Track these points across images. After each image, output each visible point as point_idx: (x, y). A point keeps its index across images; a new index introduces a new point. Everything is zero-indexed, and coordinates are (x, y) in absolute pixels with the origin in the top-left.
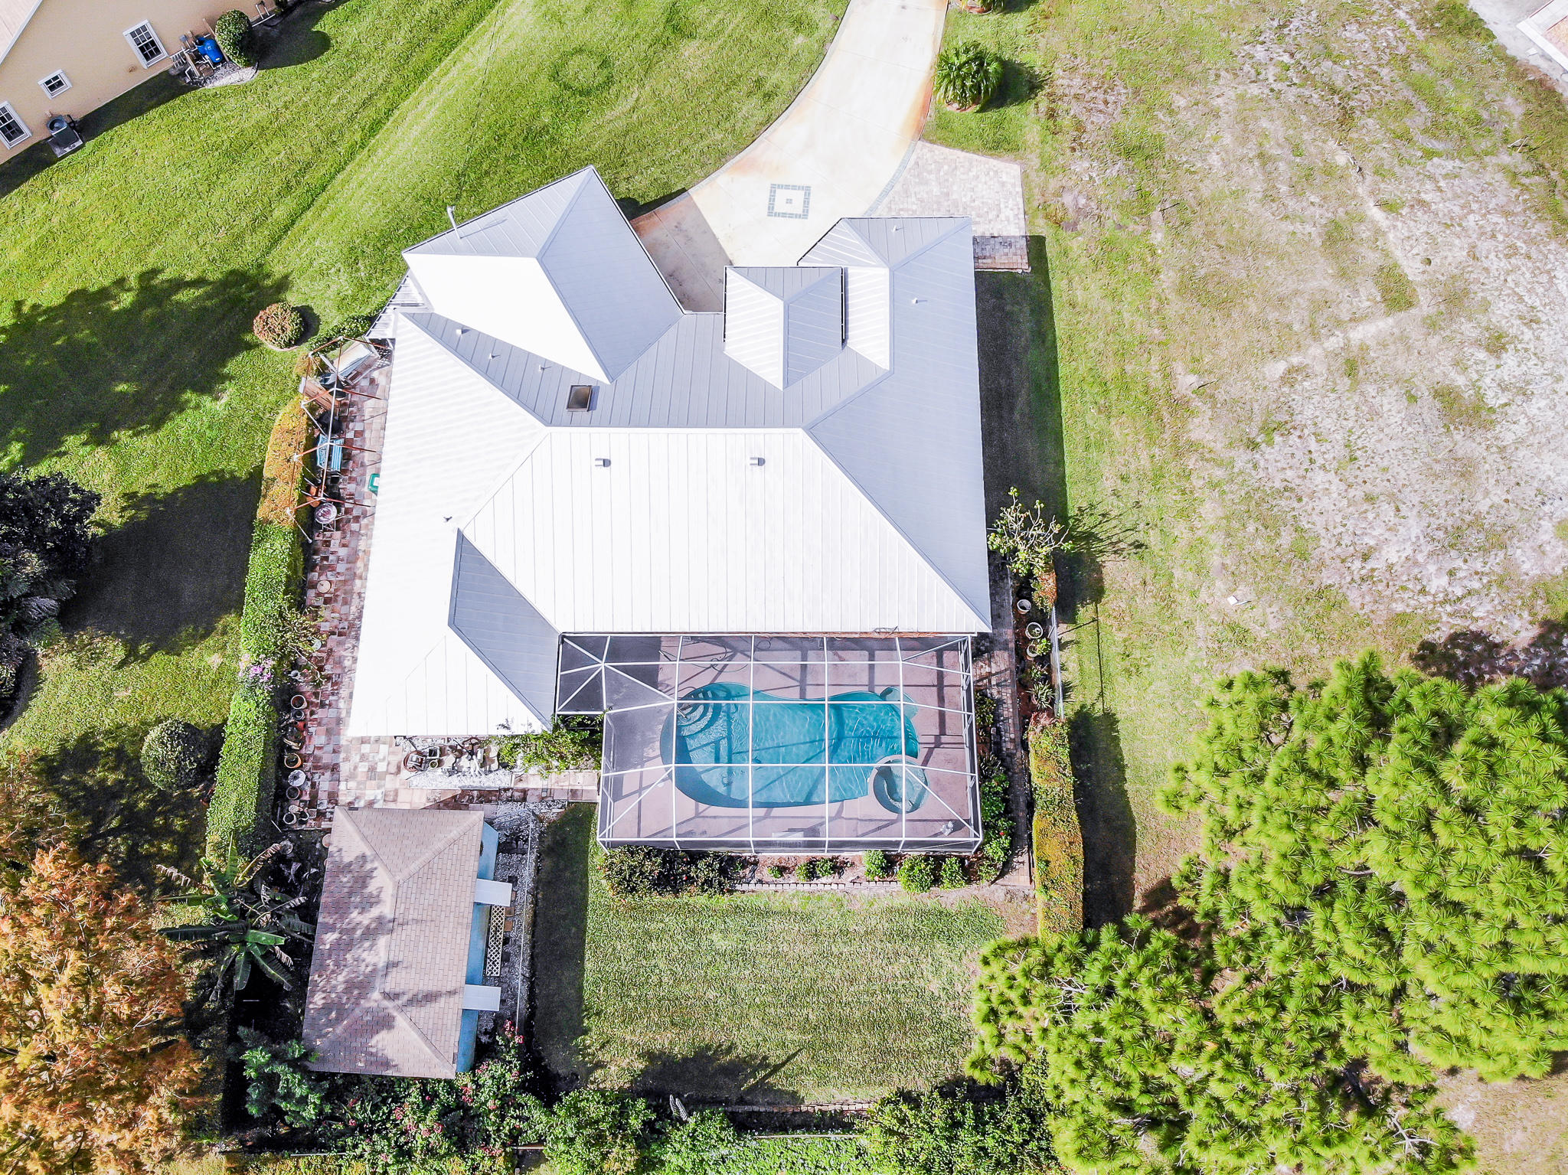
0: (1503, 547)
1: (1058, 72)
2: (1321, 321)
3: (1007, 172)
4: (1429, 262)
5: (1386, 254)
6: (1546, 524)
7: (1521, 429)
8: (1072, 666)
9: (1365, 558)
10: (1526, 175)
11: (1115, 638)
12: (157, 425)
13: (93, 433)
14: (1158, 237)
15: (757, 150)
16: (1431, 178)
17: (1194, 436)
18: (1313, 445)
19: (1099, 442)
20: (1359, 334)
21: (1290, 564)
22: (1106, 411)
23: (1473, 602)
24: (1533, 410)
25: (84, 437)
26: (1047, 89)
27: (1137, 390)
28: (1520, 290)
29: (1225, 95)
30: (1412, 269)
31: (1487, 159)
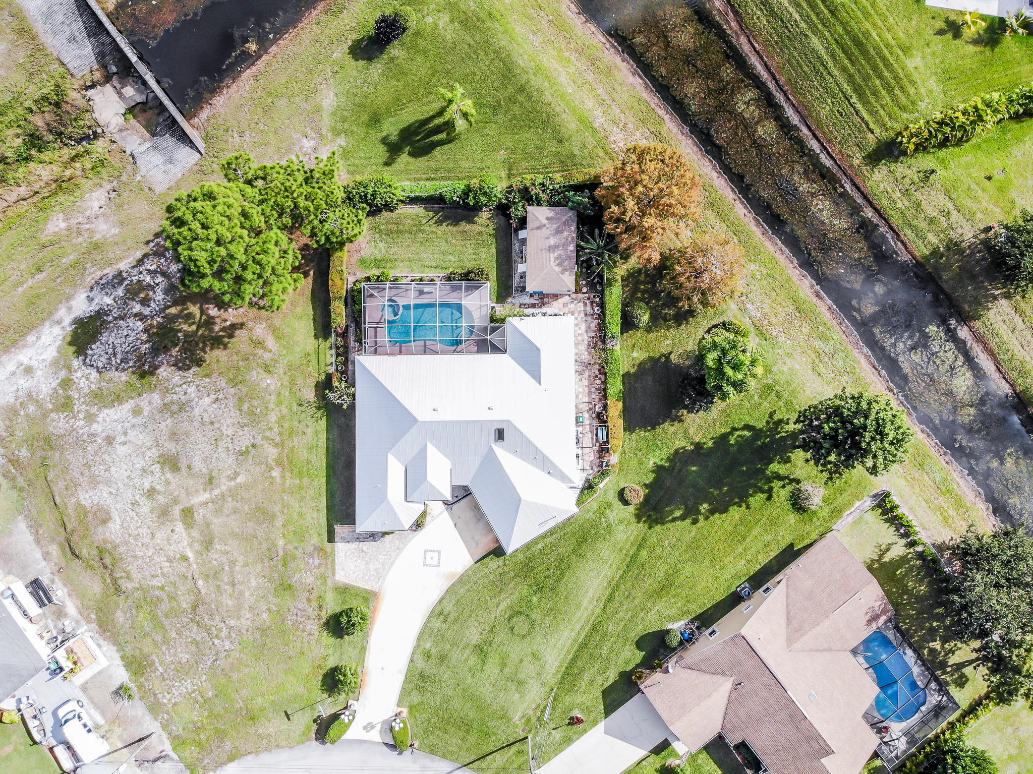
0: (164, 404)
1: (316, 633)
2: (220, 502)
3: (342, 577)
4: (172, 531)
5: (189, 535)
6: (146, 414)
7: (149, 454)
8: (328, 356)
9: (217, 399)
10: (122, 577)
11: (312, 368)
12: (677, 451)
13: (702, 448)
14: (281, 542)
15: (446, 585)
16: (163, 575)
17: (276, 450)
18: (230, 446)
19: (312, 448)
20: (205, 496)
21: (246, 396)
22: (309, 462)
23: (180, 382)
24: (142, 462)
25: (705, 446)
26: (322, 622)
27: (296, 470)
28: (136, 518)
29: (245, 621)
30: (180, 527)
31: (138, 586)
